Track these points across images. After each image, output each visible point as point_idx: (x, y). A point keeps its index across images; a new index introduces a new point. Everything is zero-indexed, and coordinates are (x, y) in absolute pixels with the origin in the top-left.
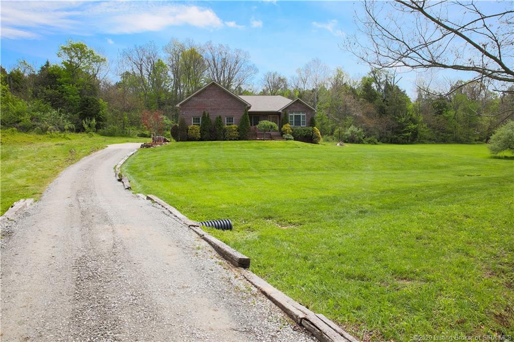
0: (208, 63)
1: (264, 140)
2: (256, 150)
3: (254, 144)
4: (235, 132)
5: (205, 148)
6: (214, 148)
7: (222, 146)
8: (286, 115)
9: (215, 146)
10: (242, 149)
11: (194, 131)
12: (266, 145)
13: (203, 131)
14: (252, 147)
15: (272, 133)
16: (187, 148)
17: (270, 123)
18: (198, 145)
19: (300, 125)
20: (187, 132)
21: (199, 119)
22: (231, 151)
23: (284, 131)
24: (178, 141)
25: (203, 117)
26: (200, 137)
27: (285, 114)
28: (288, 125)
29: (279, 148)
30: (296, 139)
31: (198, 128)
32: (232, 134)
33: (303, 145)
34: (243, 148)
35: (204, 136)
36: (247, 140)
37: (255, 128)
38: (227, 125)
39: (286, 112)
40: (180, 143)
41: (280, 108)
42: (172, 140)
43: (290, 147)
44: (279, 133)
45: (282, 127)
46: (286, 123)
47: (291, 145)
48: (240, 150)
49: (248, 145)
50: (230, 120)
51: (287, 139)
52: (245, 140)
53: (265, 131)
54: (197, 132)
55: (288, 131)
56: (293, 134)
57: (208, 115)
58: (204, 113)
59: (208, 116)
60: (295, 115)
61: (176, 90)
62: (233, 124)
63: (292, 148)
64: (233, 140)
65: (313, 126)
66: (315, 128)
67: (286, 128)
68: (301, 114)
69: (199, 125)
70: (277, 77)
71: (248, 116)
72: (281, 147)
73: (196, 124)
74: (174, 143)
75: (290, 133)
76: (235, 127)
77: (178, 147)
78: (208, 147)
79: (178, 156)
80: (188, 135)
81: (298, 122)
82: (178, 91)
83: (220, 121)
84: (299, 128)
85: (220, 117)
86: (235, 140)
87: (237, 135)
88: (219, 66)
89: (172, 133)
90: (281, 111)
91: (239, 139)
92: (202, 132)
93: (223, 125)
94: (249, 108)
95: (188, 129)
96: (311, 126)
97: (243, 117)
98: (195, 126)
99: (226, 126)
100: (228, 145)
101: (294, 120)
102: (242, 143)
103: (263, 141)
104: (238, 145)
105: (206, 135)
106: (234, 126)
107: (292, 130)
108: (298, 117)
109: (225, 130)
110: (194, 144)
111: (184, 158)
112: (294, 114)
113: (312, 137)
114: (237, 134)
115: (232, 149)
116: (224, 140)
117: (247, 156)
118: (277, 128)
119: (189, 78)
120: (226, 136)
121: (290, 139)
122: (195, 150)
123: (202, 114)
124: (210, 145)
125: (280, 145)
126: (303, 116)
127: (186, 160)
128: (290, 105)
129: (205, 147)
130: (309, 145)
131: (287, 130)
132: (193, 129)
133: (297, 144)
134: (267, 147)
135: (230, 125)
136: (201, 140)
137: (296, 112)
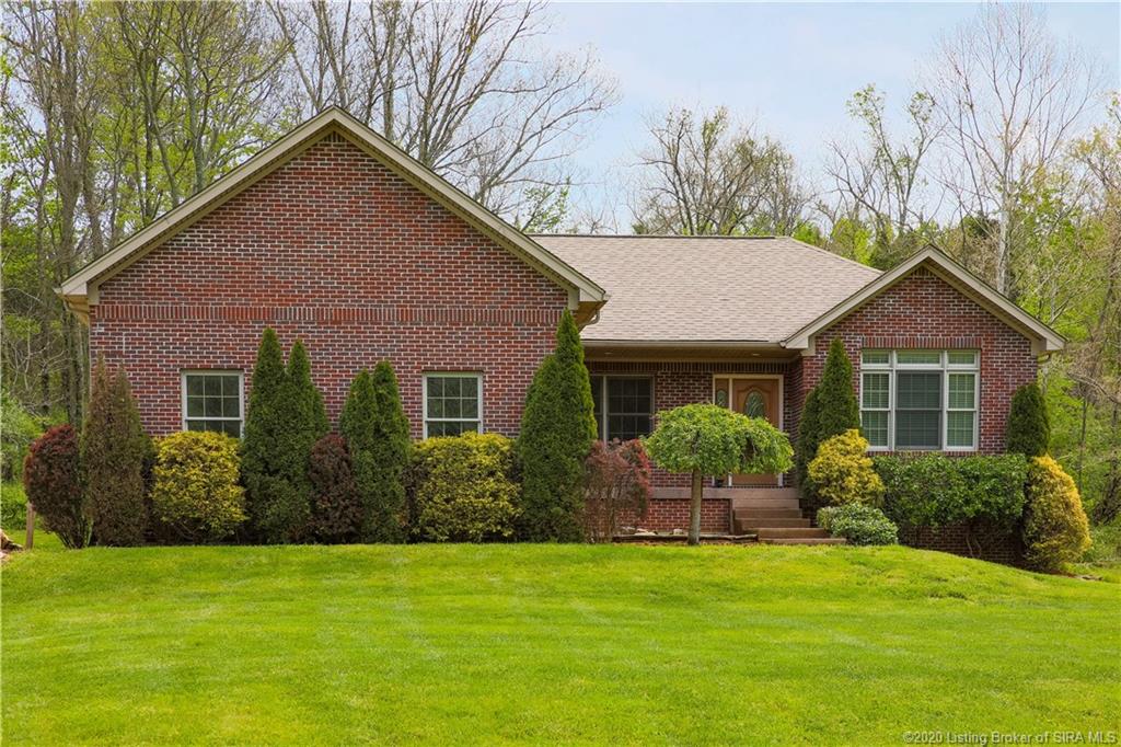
0: (274, 28)
1: (691, 542)
2: (653, 611)
3: (635, 565)
4: (491, 484)
5: (281, 595)
6: (351, 591)
7: (402, 580)
8: (839, 373)
9: (353, 580)
10: (554, 605)
11: (194, 472)
12: (719, 575)
13: (259, 471)
14: (621, 590)
15: (744, 498)
16: (145, 596)
17: (737, 422)
18: (227, 574)
19: (935, 441)
20: (148, 477)
21: (232, 385)
22: (479, 615)
23: (828, 481)
24: (79, 544)
25: (261, 375)
26: (238, 515)
27: (835, 363)
28: (854, 439)
29: (813, 594)
30: (913, 538)
31: (224, 451)
32: (466, 497)
33: (984, 580)
34: (553, 593)
35: (273, 511)
36: (578, 540)
37: (635, 457)
38: (435, 430)
39: (837, 348)
40: (90, 558)
41: (799, 323)
42: (41, 537)
43: (892, 592)
44: (784, 498)
45: (812, 451)
46: (839, 428)
47: (897, 579)
48: (537, 605)
49: (591, 572)
50: (453, 398)
51: (854, 538)
52: (561, 540)
53: (697, 477)
54: (219, 484)
55: (851, 482)
56: (889, 504)
57: (298, 355)
58: (270, 348)
59: (299, 366)
60: (902, 375)
61: (66, 212)
62: (474, 426)
63: (910, 595)
64: (473, 540)
65: (1031, 452)
66: (1046, 461)
67: (844, 462)
68: (947, 366)
69: (232, 430)
70: (726, 141)
71: (583, 368)
72: (826, 593)
73: (215, 426)
74: (50, 557)
75: (870, 497)
76: (491, 449)
77: (79, 585)
78: (296, 583)
79: (83, 648)
80: (148, 501)
81: (920, 424)
82: (80, 224)
83: (386, 404)
84: (927, 459)
85: (384, 376)
86: (490, 537)
87: (504, 502)
88: (356, 51)
89: (38, 491)
90: (802, 343)
91: (523, 531)
92: (255, 479)
93: (403, 429)
94: (590, 311)
95: (150, 461)
96: (1013, 448)
97: (549, 373)
98: (208, 437)
99: (427, 441)
100: (447, 576)
101: (892, 406)
102: (546, 560)
103: (692, 550)
104: (522, 575)
105: (288, 501)
106: (484, 441)
107: (886, 476)
108: (920, 388)
109: (419, 471)
110: (201, 567)
111: (121, 664)
112: (895, 365)
113: (1020, 523)
114: (502, 498)
115: (477, 601)
116: (413, 540)
117: (606, 649)
118: (785, 458)
119: (152, 131)
120: (428, 512)
121: (877, 539)
122: (209, 611)
123: (256, 351)
124: (315, 569)
125: (813, 577)
126: (960, 380)
127: (137, 685)
128: (870, 303)
129: (282, 583)
130: (1028, 580)
131: (844, 473)
132: (187, 456)
133: (940, 571)
134: (726, 590)
135: (453, 430)
136: (249, 534)
137: (910, 350)
